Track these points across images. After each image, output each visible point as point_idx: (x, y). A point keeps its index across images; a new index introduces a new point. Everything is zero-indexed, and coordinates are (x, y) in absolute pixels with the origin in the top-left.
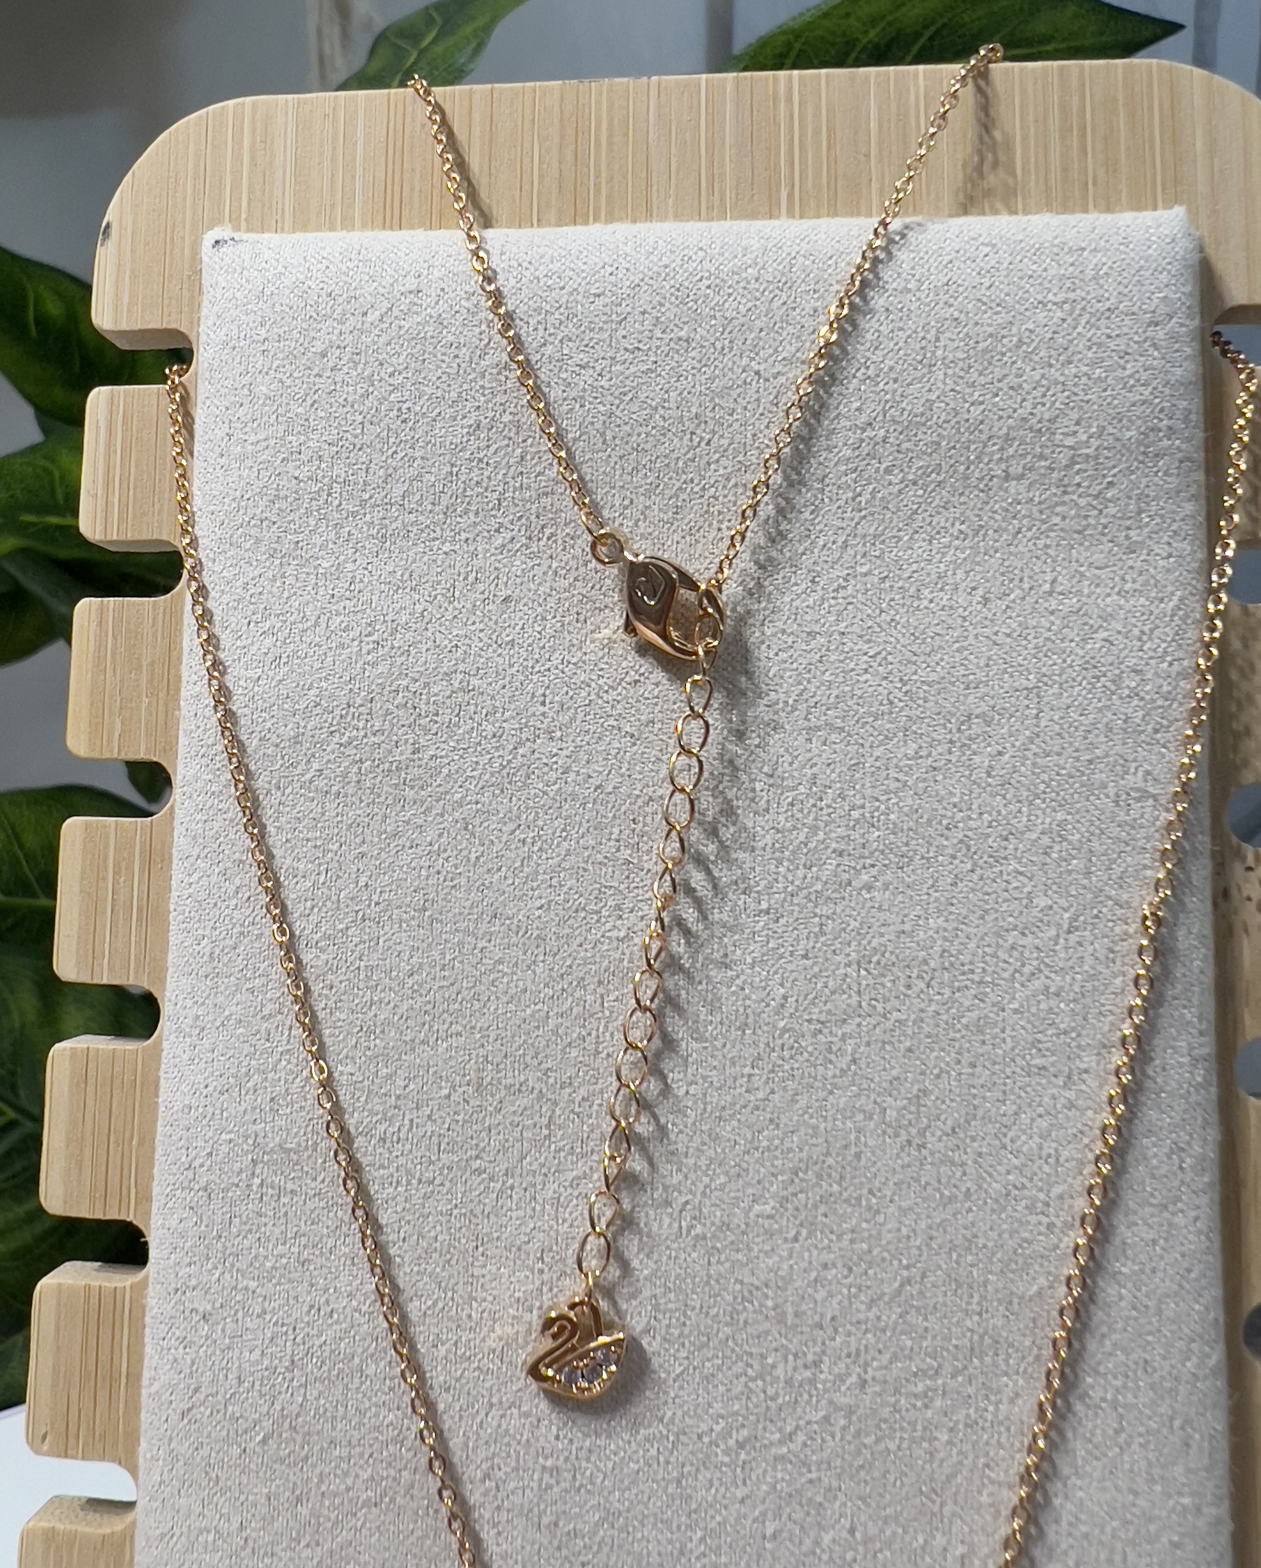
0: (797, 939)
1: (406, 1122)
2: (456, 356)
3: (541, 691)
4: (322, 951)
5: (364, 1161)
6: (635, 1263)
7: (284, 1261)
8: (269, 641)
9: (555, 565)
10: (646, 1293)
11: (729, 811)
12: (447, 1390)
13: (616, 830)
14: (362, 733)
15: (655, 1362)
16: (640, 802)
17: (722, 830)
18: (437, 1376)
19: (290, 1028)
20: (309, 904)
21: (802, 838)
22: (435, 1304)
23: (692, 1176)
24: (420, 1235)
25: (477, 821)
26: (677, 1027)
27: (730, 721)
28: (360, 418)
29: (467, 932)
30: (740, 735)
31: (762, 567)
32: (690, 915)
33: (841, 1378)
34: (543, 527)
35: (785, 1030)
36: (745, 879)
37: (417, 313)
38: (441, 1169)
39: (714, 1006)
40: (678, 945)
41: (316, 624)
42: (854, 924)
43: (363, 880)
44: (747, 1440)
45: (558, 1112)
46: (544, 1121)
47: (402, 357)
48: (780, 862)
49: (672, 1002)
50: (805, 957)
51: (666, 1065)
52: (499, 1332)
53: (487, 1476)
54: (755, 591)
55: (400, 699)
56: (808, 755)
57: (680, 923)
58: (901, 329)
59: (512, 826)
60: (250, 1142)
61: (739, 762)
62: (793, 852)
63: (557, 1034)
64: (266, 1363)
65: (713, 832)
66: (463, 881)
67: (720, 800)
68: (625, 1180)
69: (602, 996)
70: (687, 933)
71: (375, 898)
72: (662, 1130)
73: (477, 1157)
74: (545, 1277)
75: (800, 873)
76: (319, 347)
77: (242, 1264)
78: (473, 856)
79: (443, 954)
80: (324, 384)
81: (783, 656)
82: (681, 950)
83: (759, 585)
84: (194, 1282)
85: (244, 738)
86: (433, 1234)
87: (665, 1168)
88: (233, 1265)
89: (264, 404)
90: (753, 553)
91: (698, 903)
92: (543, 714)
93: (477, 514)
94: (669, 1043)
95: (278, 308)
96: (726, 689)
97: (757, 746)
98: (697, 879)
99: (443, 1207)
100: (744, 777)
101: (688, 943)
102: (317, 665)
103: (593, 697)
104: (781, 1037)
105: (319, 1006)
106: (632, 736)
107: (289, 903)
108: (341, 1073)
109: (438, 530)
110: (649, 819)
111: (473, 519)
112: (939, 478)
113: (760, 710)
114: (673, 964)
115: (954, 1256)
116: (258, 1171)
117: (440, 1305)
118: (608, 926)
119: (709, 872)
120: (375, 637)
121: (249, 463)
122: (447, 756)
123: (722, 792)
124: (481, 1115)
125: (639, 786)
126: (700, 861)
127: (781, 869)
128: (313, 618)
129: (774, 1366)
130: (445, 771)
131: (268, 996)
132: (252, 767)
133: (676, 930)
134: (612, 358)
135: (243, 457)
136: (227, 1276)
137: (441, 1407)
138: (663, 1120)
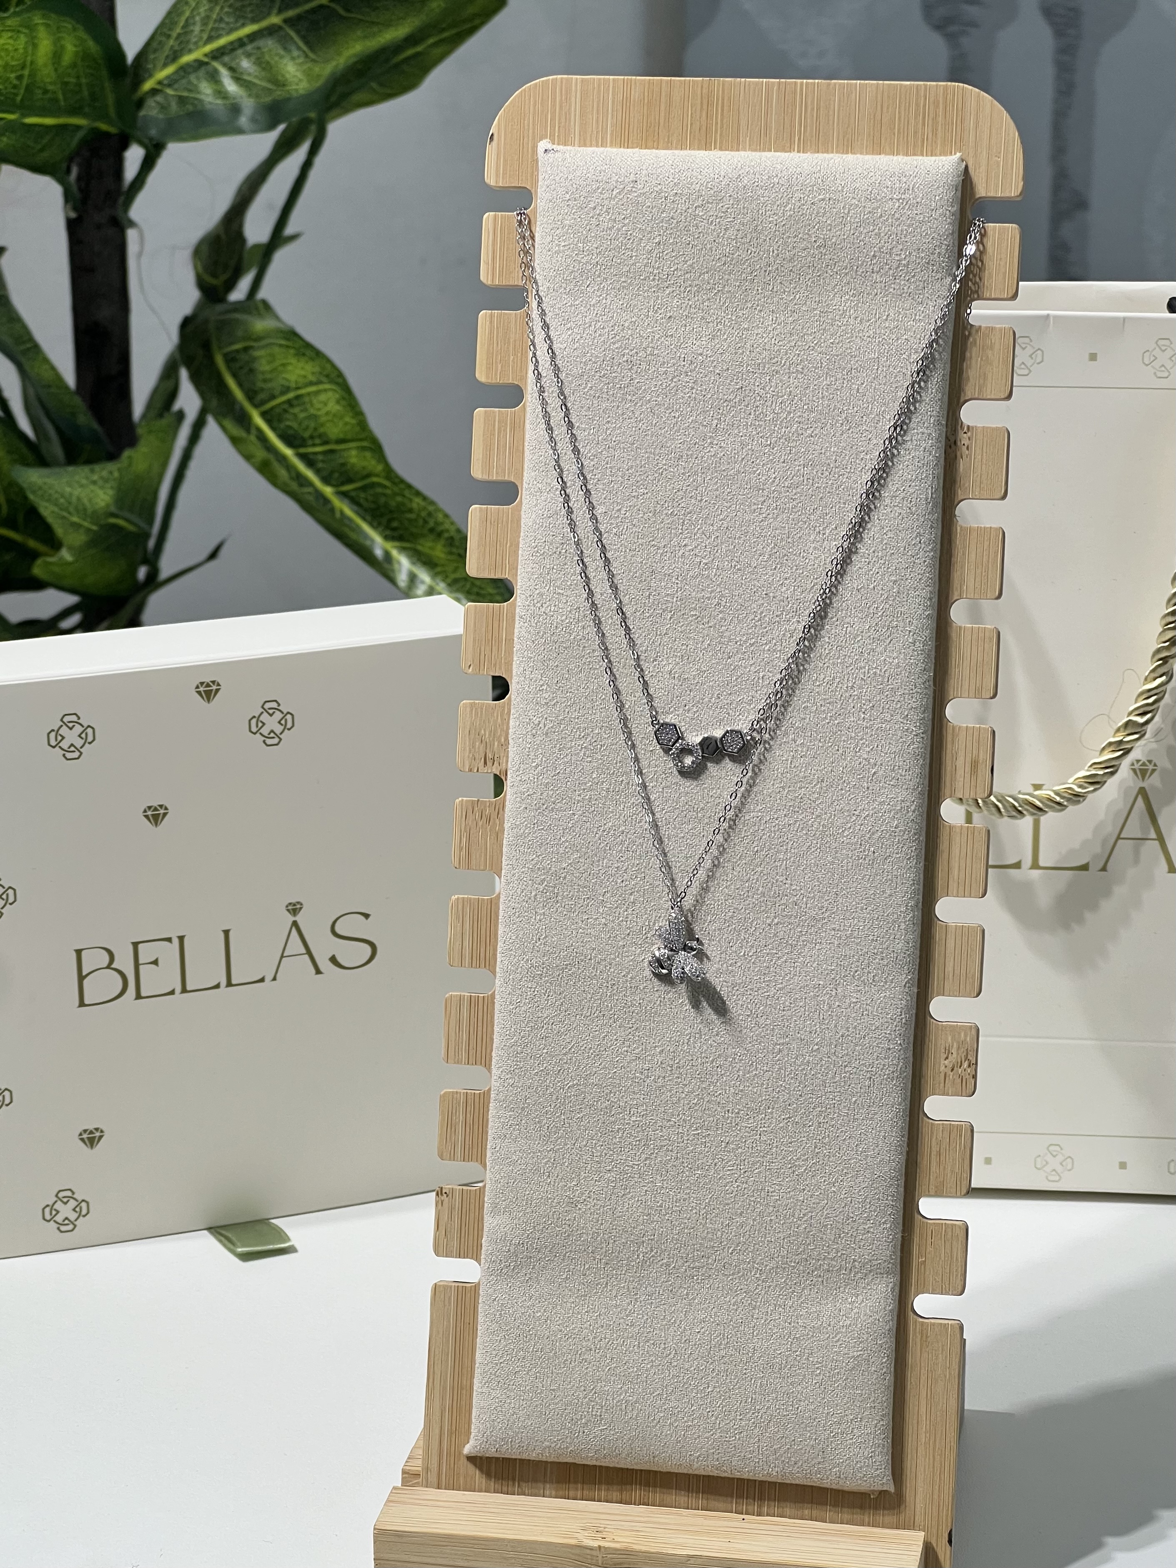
0: (781, 455)
1: (625, 528)
2: (651, 212)
4: (592, 460)
13: (712, 413)
14: (609, 372)
20: (586, 442)
21: (785, 416)
23: (737, 547)
24: (630, 571)
25: (656, 408)
28: (609, 238)
29: (651, 453)
35: (774, 491)
37: (635, 191)
38: (639, 545)
41: (590, 326)
42: (803, 450)
43: (608, 433)
44: (753, 643)
47: (628, 211)
48: (776, 425)
50: (784, 462)
55: (625, 359)
58: (834, 208)
59: (670, 411)
62: (781, 422)
64: (567, 621)
66: (650, 432)
74: (679, 585)
75: (783, 430)
76: (592, 205)
78: (654, 422)
79: (641, 461)
80: (594, 221)
81: (780, 343)
89: (568, 229)
92: (684, 365)
93: (658, 281)
95: (575, 186)
102: (590, 343)
104: (773, 493)
112: (847, 271)
120: (615, 332)
121: (561, 255)
124: (655, 525)
127: (776, 428)
134: (716, 216)
135: (557, 252)
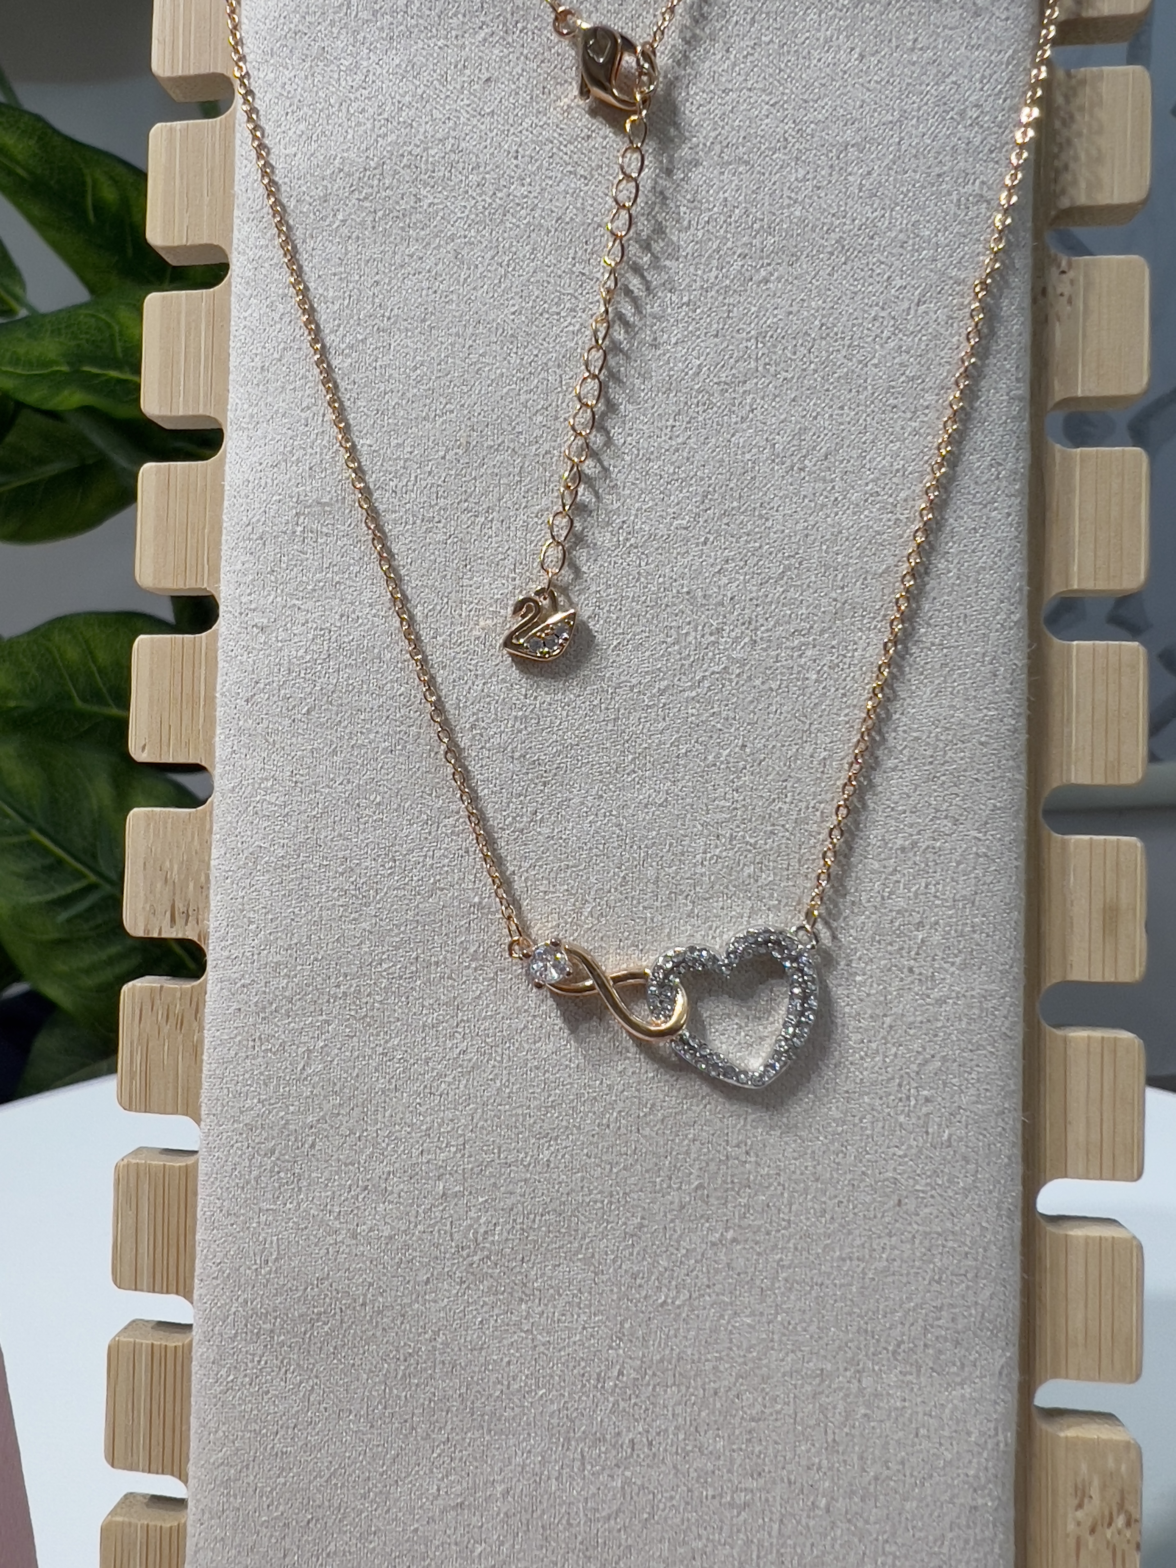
1: (413, 478)
3: (515, 148)
5: (381, 508)
6: (584, 569)
7: (321, 584)
8: (302, 126)
9: (525, 52)
10: (593, 588)
11: (659, 230)
12: (444, 668)
14: (376, 189)
15: (599, 638)
16: (590, 229)
17: (654, 245)
18: (435, 658)
19: (324, 415)
22: (434, 609)
25: (466, 250)
26: (617, 394)
27: (661, 162)
30: (669, 172)
31: (688, 43)
32: (628, 310)
33: (736, 640)
34: (517, 22)
36: (670, 280)
39: (645, 377)
40: (619, 334)
45: (527, 464)
46: (517, 470)
49: (614, 376)
51: (608, 424)
52: (482, 623)
53: (473, 727)
54: (683, 60)
56: (722, 184)
57: (621, 317)
60: (294, 500)
61: (668, 194)
62: (708, 259)
63: (526, 407)
65: (647, 247)
66: (454, 297)
67: (653, 222)
68: (577, 509)
69: (561, 376)
70: (626, 324)
71: (387, 314)
72: (605, 470)
73: (466, 501)
77: (289, 589)
81: (703, 109)
82: (621, 338)
83: (686, 57)
84: (253, 606)
85: (285, 201)
86: (432, 557)
87: (607, 499)
88: (282, 591)
90: (681, 31)
91: (635, 301)
94: (612, 407)
96: (658, 138)
97: (683, 179)
98: (635, 283)
99: (440, 537)
100: (672, 205)
101: (626, 332)
103: (555, 150)
105: (345, 397)
106: (586, 178)
107: (321, 322)
108: (363, 445)
109: (434, 30)
110: (597, 241)
111: (461, 18)
113: (685, 151)
114: (616, 348)
115: (824, 547)
116: (301, 520)
117: (439, 608)
118: (566, 324)
119: (643, 277)
120: (386, 115)
122: (442, 203)
123: (654, 217)
124: (469, 470)
125: (590, 216)
126: (637, 269)
127: (699, 272)
128: (337, 105)
129: (687, 634)
130: (441, 214)
131: (307, 393)
132: (291, 222)
133: (618, 322)
136: (279, 599)
137: (439, 680)
138: (606, 464)
